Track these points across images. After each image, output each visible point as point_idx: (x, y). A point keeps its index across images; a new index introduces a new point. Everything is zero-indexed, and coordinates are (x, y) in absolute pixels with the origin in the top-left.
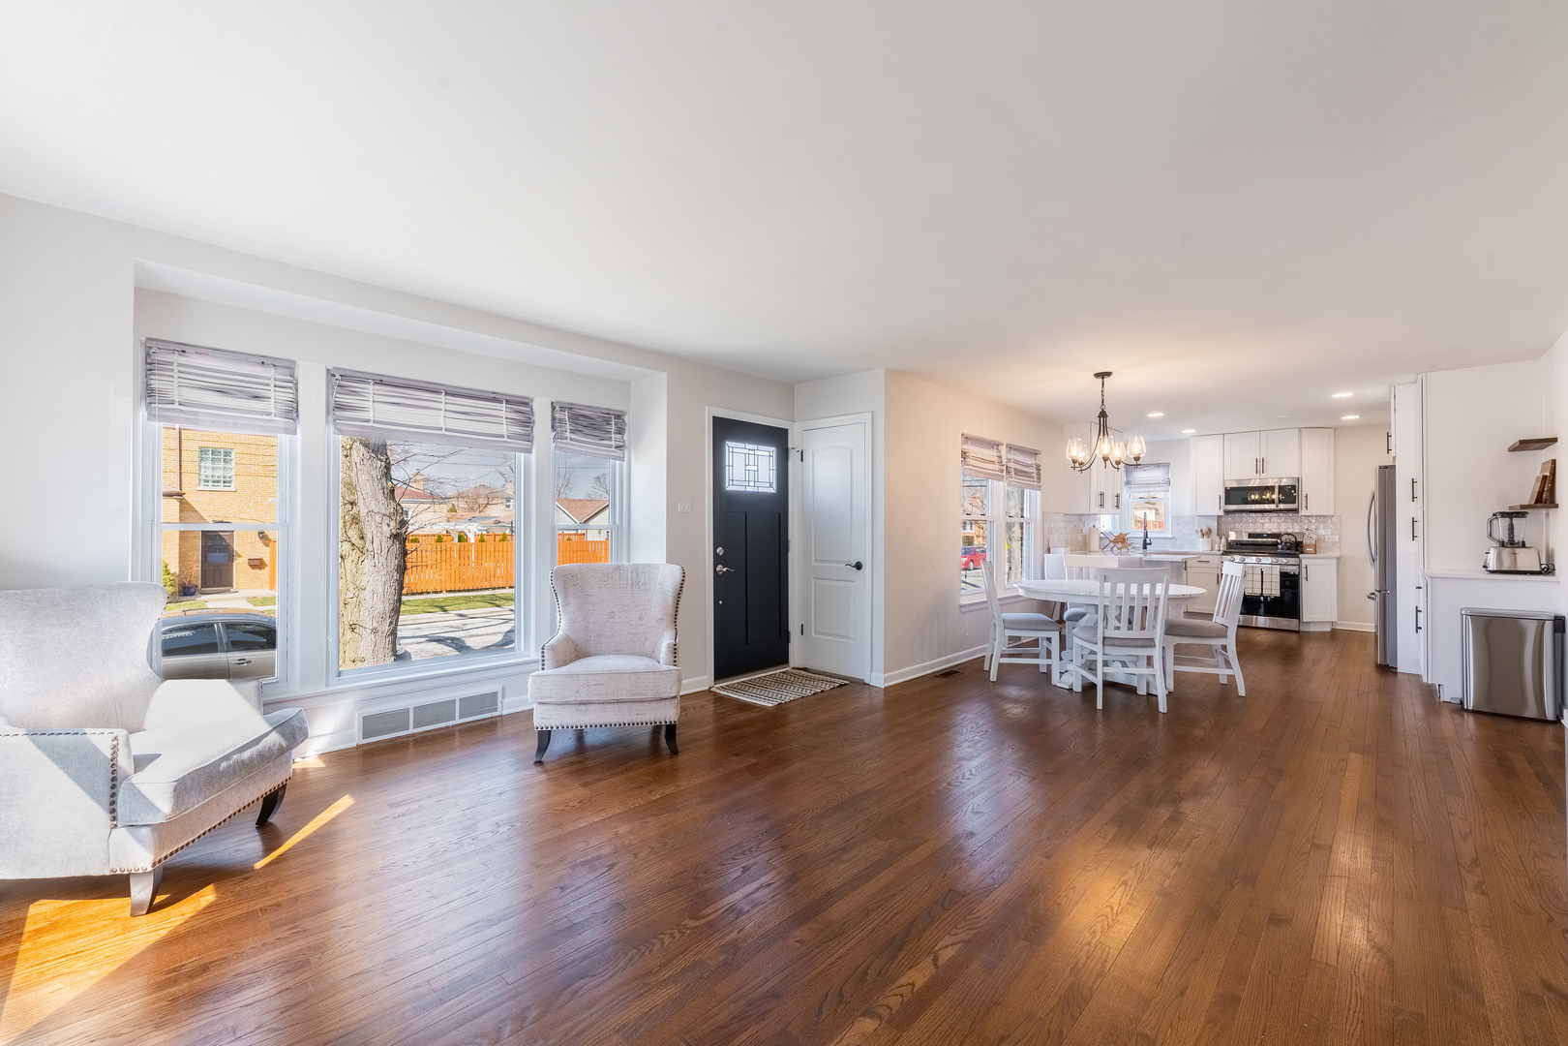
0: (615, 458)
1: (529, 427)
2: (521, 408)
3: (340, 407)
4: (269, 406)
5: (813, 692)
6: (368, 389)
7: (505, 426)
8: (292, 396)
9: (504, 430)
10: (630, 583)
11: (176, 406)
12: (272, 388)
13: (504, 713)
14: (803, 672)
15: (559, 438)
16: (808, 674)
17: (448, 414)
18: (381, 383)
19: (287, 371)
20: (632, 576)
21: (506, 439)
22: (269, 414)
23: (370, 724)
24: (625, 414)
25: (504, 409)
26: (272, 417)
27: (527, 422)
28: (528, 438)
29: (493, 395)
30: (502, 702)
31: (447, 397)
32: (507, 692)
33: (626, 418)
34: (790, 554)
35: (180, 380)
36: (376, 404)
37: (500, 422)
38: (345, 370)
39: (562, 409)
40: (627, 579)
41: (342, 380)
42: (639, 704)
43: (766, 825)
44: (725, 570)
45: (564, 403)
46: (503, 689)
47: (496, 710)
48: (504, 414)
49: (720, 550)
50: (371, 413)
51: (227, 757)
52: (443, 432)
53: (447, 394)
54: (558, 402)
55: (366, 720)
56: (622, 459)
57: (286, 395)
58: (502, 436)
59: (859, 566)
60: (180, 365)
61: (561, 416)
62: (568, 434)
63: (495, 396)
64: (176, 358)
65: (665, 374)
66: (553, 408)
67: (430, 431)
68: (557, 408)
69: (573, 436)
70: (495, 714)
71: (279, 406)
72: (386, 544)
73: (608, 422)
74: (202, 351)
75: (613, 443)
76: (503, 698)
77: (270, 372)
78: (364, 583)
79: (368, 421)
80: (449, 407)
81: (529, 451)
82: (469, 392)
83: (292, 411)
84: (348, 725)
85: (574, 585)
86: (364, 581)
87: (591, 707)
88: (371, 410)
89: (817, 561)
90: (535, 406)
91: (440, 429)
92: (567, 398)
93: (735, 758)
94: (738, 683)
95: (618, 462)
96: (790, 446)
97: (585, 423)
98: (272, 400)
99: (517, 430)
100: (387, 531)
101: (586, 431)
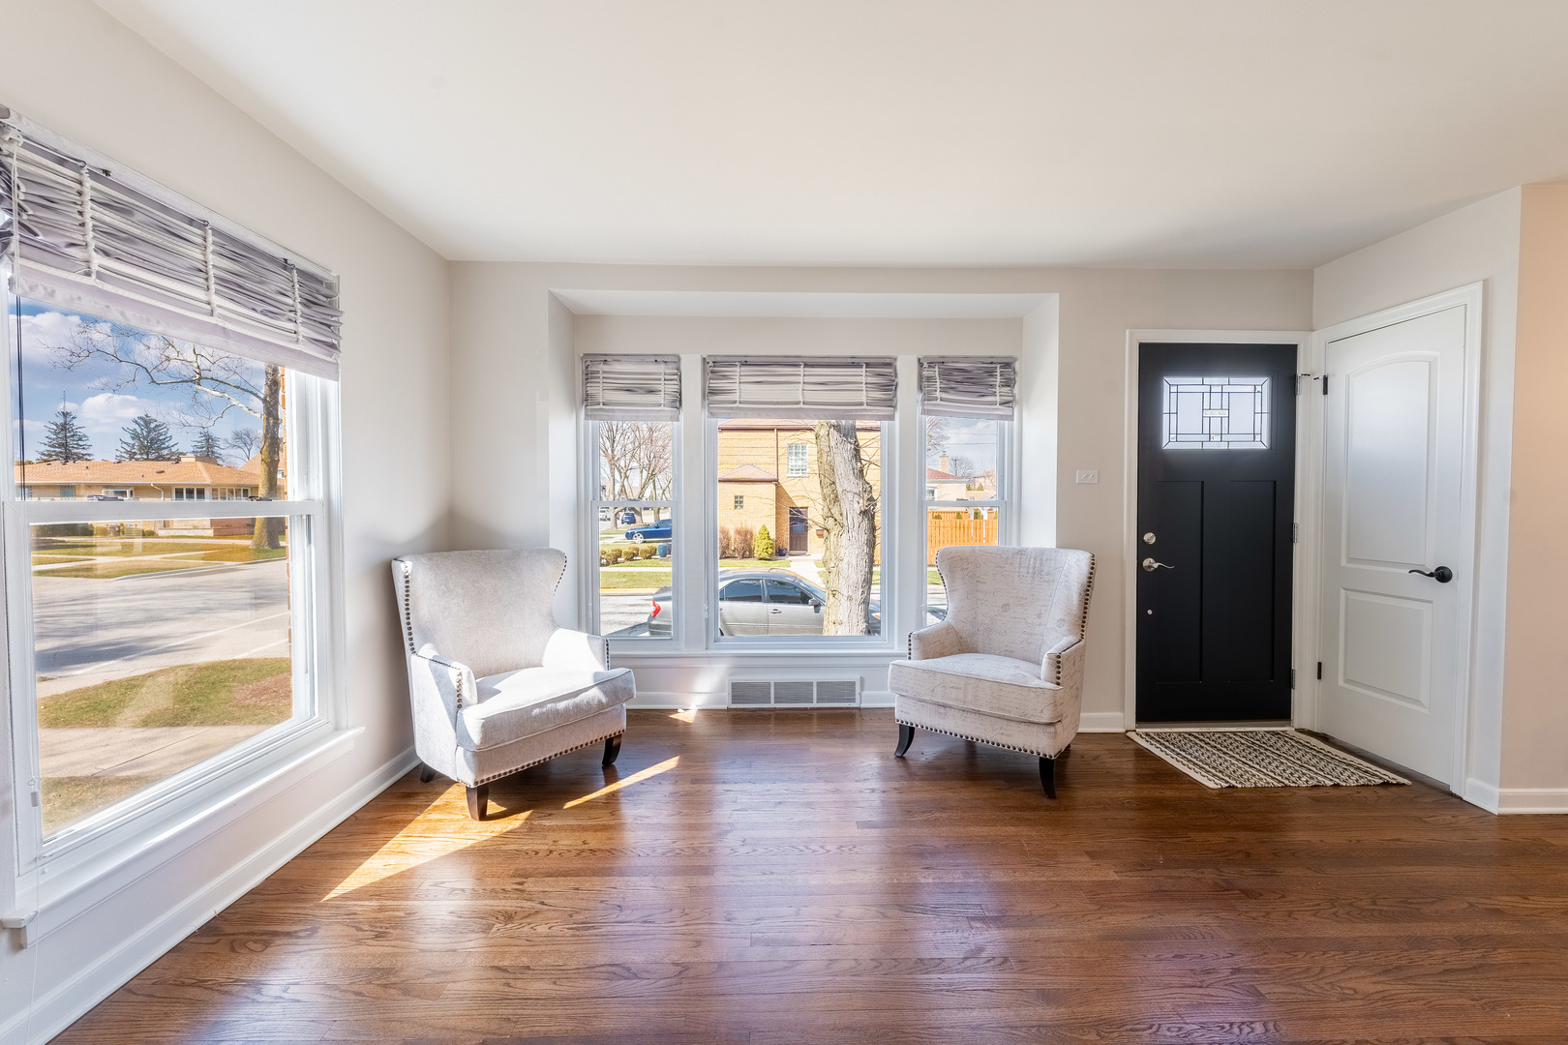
0: (1002, 417)
1: (891, 390)
2: (883, 369)
3: (713, 392)
4: (659, 398)
5: (1312, 782)
6: (735, 371)
7: (864, 392)
8: (677, 387)
9: (863, 397)
10: (1031, 571)
11: (601, 406)
12: (662, 382)
13: (862, 706)
14: (1314, 741)
15: (928, 397)
16: (1327, 748)
17: (807, 387)
18: (745, 364)
19: (674, 366)
20: (1035, 563)
21: (865, 407)
22: (660, 405)
23: (739, 691)
24: (1016, 360)
25: (864, 374)
26: (662, 408)
27: (890, 386)
28: (891, 403)
29: (850, 360)
30: (860, 694)
31: (806, 369)
32: (866, 685)
33: (1017, 365)
34: (1297, 548)
35: (605, 385)
36: (742, 385)
37: (860, 387)
38: (715, 356)
39: (931, 365)
40: (1028, 567)
41: (714, 367)
42: (1005, 722)
43: (1048, 1013)
44: (1156, 565)
45: (933, 358)
46: (862, 680)
47: (853, 700)
48: (863, 379)
49: (1150, 538)
50: (738, 394)
51: (540, 705)
52: (801, 406)
53: (806, 365)
54: (925, 357)
55: (735, 686)
56: (1011, 418)
57: (672, 387)
58: (861, 404)
59: (1443, 575)
60: (604, 372)
61: (931, 374)
62: (938, 394)
63: (854, 360)
64: (602, 367)
65: (1058, 294)
66: (921, 364)
67: (789, 406)
68: (926, 365)
69: (944, 396)
70: (852, 705)
71: (667, 397)
72: (858, 519)
73: (991, 373)
74: (618, 358)
75: (998, 399)
76: (862, 689)
77: (661, 368)
78: (842, 555)
79: (735, 402)
80: (807, 379)
81: (891, 418)
82: (827, 360)
83: (678, 401)
84: (721, 689)
85: (963, 569)
86: (842, 552)
87: (951, 712)
88: (738, 391)
89: (1351, 560)
90: (899, 365)
91: (798, 403)
92: (936, 351)
93: (1085, 859)
94: (1180, 734)
95: (1006, 422)
96: (1300, 371)
97: (959, 378)
98: (662, 393)
99: (878, 395)
100: (858, 508)
101: (961, 387)
